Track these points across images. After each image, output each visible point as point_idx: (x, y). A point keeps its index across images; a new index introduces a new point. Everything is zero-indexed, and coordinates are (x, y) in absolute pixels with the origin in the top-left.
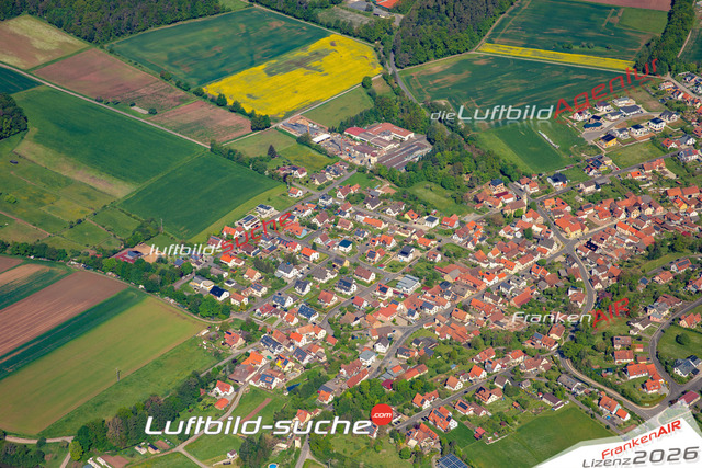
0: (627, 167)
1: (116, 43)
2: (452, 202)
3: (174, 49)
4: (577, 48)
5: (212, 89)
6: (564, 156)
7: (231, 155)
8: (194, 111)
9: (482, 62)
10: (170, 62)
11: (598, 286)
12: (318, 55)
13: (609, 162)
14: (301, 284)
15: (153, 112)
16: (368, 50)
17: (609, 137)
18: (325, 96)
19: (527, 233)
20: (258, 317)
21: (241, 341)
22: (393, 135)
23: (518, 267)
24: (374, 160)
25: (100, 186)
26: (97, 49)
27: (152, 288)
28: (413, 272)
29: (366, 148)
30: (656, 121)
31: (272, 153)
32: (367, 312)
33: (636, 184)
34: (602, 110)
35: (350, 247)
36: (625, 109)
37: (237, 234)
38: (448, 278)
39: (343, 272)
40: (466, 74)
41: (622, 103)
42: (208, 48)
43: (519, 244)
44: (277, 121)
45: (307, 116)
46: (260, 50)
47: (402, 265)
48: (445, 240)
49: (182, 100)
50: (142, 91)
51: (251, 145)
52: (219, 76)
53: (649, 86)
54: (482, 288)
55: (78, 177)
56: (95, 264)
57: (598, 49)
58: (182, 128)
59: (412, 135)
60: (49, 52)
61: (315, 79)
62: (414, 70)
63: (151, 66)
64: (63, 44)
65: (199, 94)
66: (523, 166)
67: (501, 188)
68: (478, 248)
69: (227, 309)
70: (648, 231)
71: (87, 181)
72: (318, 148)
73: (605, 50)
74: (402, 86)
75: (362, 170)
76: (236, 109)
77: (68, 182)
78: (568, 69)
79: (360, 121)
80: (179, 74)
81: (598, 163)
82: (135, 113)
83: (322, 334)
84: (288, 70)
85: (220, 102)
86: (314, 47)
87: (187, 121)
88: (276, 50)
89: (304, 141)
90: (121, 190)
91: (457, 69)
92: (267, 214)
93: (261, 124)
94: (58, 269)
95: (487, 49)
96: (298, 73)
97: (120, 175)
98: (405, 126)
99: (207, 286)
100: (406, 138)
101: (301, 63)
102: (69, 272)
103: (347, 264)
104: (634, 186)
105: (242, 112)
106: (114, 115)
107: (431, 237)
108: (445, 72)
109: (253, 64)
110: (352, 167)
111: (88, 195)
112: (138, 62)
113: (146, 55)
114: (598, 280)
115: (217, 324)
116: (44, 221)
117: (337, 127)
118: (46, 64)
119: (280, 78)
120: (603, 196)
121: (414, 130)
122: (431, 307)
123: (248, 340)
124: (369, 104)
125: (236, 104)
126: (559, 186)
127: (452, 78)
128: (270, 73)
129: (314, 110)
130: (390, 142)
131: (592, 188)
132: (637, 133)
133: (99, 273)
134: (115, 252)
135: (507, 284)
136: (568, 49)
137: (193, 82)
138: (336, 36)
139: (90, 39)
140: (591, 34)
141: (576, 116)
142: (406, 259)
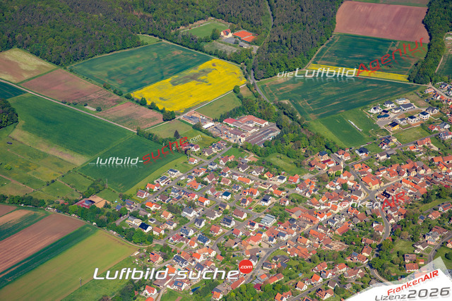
0: (407, 143)
1: (74, 65)
2: (294, 166)
3: (112, 69)
5: (137, 95)
6: (366, 136)
7: (150, 137)
8: (125, 109)
10: (109, 77)
11: (392, 221)
12: (204, 72)
13: (395, 140)
14: (198, 221)
15: (99, 110)
16: (236, 69)
17: (394, 124)
18: (210, 98)
19: (344, 186)
20: (171, 243)
21: (160, 259)
22: (255, 123)
23: (340, 208)
24: (243, 139)
25: (66, 158)
26: (62, 70)
27: (101, 225)
28: (271, 212)
29: (237, 132)
30: (424, 113)
31: (177, 134)
32: (242, 239)
33: (413, 154)
34: (389, 106)
35: (230, 197)
36: (404, 106)
37: (156, 189)
38: (294, 216)
39: (226, 212)
40: (300, 84)
41: (401, 102)
42: (134, 68)
43: (339, 194)
44: (179, 114)
45: (198, 111)
46: (167, 69)
47: (264, 208)
48: (291, 191)
49: (118, 102)
50: (92, 96)
51: (163, 131)
52: (141, 86)
53: (418, 91)
54: (317, 223)
55: (51, 152)
56: (64, 209)
57: (383, 67)
58: (118, 120)
59: (267, 123)
60: (31, 72)
61: (203, 87)
62: (267, 82)
63: (97, 80)
64: (40, 67)
65: (129, 97)
66: (339, 143)
67: (326, 157)
68: (313, 196)
69: (150, 238)
70: (422, 185)
71: (57, 154)
72: (207, 132)
73: (389, 68)
74: (259, 91)
75: (236, 146)
76: (153, 107)
77: (45, 155)
78: (366, 80)
79: (233, 114)
80: (116, 85)
81: (388, 140)
82: (87, 111)
83: (213, 254)
84: (185, 82)
85: (142, 103)
86: (202, 67)
87: (122, 115)
88: (177, 69)
89: (197, 128)
90: (79, 160)
92: (175, 175)
93: (169, 117)
94: (40, 213)
95: (313, 68)
96: (192, 84)
97: (79, 150)
98: (263, 117)
99: (137, 222)
100: (263, 125)
101: (194, 77)
102: (47, 214)
103: (228, 207)
104: (411, 156)
105: (157, 109)
106: (74, 112)
107: (282, 190)
108: (287, 83)
109: (162, 78)
110: (229, 144)
111: (58, 164)
112: (89, 77)
113: (95, 73)
114: (392, 217)
115: (145, 247)
116: (30, 181)
117: (218, 118)
118: (29, 80)
119: (180, 87)
120: (392, 162)
121: (268, 120)
122: (284, 235)
123: (165, 258)
124: (239, 104)
125: (153, 104)
126: (363, 155)
127: (291, 87)
128: (174, 84)
129: (203, 108)
130: (252, 128)
131: (385, 157)
132: (412, 121)
133: (66, 215)
134: (77, 201)
135: (332, 220)
137: (125, 90)
138: (215, 60)
139: (57, 63)
140: (379, 57)
141: (372, 111)
142: (266, 204)
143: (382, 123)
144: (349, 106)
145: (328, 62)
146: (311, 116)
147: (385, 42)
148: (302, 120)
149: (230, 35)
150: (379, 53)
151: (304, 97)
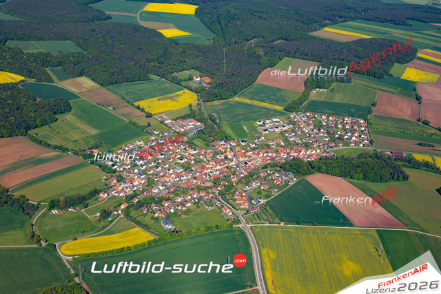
0: (268, 140)
1: (110, 87)
2: (205, 146)
3: (129, 90)
4: (267, 101)
5: (136, 104)
6: (249, 135)
7: (134, 124)
8: (129, 110)
9: (233, 103)
10: (126, 94)
11: (242, 175)
12: (178, 96)
13: (263, 138)
14: (142, 166)
15: (114, 109)
16: (195, 96)
17: (266, 130)
18: (174, 109)
19: (226, 158)
20: (124, 174)
21: (115, 181)
22: (193, 123)
23: (218, 167)
24: (183, 130)
25: (88, 130)
26: (104, 88)
28: (182, 166)
29: (182, 126)
30: (284, 126)
31: (149, 125)
32: (162, 176)
33: (270, 145)
34: (268, 121)
35: (163, 156)
36: (276, 122)
37: (127, 149)
38: (193, 169)
39: (159, 163)
40: (226, 106)
41: (274, 120)
42: (141, 91)
43: (222, 160)
44: (155, 115)
45: (166, 115)
46: (158, 93)
47: (179, 163)
48: (197, 157)
49: (126, 106)
50: (114, 102)
51: (143, 122)
52: (141, 100)
53: (286, 116)
54: (203, 173)
55: (81, 127)
56: (76, 153)
57: (274, 102)
58: (122, 115)
60: (87, 88)
61: (174, 103)
62: (209, 104)
63: (119, 95)
64: (92, 86)
65: (132, 105)
66: (233, 136)
67: (223, 142)
68: (208, 160)
69: (115, 171)
70: (268, 160)
71: (85, 129)
72: (166, 125)
73: (276, 103)
74: (202, 108)
75: (178, 133)
76: (143, 110)
77: (78, 128)
78: (261, 108)
79: (184, 118)
80: (128, 98)
81: (259, 138)
82: (108, 109)
83: (143, 182)
84: (165, 100)
85: (138, 108)
86: (177, 93)
87: (124, 112)
88: (163, 93)
89: (162, 122)
90: (94, 132)
91: (223, 104)
92: (139, 143)
93: (149, 116)
94: (64, 154)
95: (236, 99)
96: (168, 101)
97: (94, 127)
98: (198, 120)
99: (110, 163)
100: (197, 124)
101: (170, 98)
102: (68, 155)
103: (160, 161)
104: (268, 146)
105: (145, 111)
106: (101, 109)
107: (193, 155)
108: (219, 105)
109: (154, 97)
110: (175, 132)
111: (83, 133)
112: (115, 93)
113: (119, 92)
114: (243, 173)
115: (109, 175)
116: (66, 139)
117: (175, 119)
118: (85, 92)
119: (162, 102)
120: (257, 148)
121: (201, 122)
122: (183, 176)
123: (118, 181)
124: (189, 112)
125: (143, 109)
126: (243, 144)
127: (220, 107)
128: (159, 100)
129: (168, 113)
130: (191, 124)
131: (254, 145)
132: (276, 130)
133: (77, 156)
134: (84, 150)
135: (212, 172)
136: (264, 101)
137: (132, 101)
138: (186, 91)
139: (102, 85)
140: (273, 97)
141: (258, 123)
142: (182, 162)
143: (260, 129)
144: (247, 119)
145: (245, 97)
146: (224, 122)
147: (280, 90)
148: (219, 124)
149: (199, 79)
150: (275, 95)
151: (225, 113)
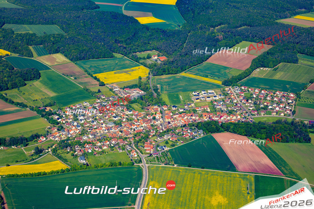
1: (78, 62)
2: (140, 109)
3: (93, 65)
4: (210, 77)
5: (95, 75)
6: (182, 102)
8: (89, 79)
9: (179, 77)
10: (89, 68)
13: (193, 105)
14: (81, 120)
15: (75, 78)
16: (147, 71)
17: (198, 99)
18: (126, 80)
19: (154, 118)
20: (65, 126)
21: (56, 130)
22: (137, 91)
25: (48, 93)
26: (73, 63)
27: (43, 116)
29: (127, 94)
30: (215, 97)
31: (99, 91)
32: (95, 128)
33: (196, 111)
34: (203, 92)
35: (102, 114)
36: (210, 93)
37: (74, 108)
38: (123, 125)
39: (95, 119)
41: (209, 91)
42: (103, 66)
43: (150, 120)
44: (108, 84)
45: (117, 84)
46: (117, 68)
47: (113, 120)
48: (130, 117)
49: (86, 77)
50: (77, 74)
53: (222, 89)
54: (130, 128)
55: (44, 91)
56: (32, 109)
59: (143, 92)
60: (59, 62)
61: (127, 76)
62: (157, 77)
63: (84, 68)
64: (64, 61)
66: (168, 103)
67: (157, 107)
72: (114, 92)
73: (217, 78)
74: (150, 81)
76: (98, 80)
77: (41, 91)
78: (202, 82)
79: (131, 87)
80: (90, 71)
81: (189, 105)
82: (70, 78)
83: (78, 131)
84: (121, 73)
85: (96, 78)
86: (132, 68)
87: (83, 81)
88: (122, 68)
89: (111, 90)
90: (52, 94)
91: (170, 78)
92: (86, 104)
93: (102, 84)
94: (23, 109)
95: (183, 74)
96: (123, 74)
99: (57, 117)
100: (141, 93)
101: (125, 72)
102: (26, 110)
103: (97, 118)
106: (64, 78)
108: (166, 78)
109: (112, 71)
110: (120, 97)
111: (43, 95)
112: (81, 67)
113: (84, 66)
116: (28, 99)
117: (123, 87)
118: (56, 65)
119: (117, 75)
120: (184, 112)
122: (112, 130)
123: (58, 130)
124: (137, 83)
126: (174, 109)
127: (166, 80)
128: (115, 73)
129: (120, 83)
130: (135, 93)
131: (182, 110)
132: (208, 99)
133: (33, 111)
134: (40, 107)
136: (207, 77)
137: (92, 73)
138: (142, 67)
139: (71, 60)
140: (217, 74)
141: (194, 93)
142: (115, 119)
143: (193, 98)
144: (185, 90)
145: (191, 73)
146: (164, 92)
147: (225, 68)
148: (159, 93)
149: (156, 58)
150: (219, 72)
151: (169, 85)
